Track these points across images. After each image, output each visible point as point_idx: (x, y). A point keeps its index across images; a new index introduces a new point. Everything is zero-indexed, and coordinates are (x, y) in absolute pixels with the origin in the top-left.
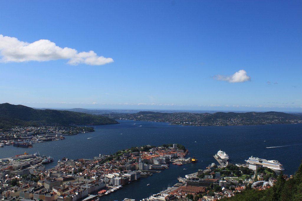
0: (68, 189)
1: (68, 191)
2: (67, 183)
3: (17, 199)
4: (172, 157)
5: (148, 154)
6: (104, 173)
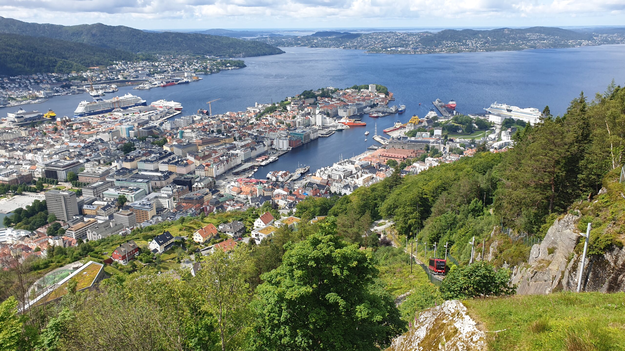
0: (209, 156)
1: (211, 159)
2: (209, 146)
3: (135, 172)
4: (367, 104)
5: (329, 102)
6: (264, 131)
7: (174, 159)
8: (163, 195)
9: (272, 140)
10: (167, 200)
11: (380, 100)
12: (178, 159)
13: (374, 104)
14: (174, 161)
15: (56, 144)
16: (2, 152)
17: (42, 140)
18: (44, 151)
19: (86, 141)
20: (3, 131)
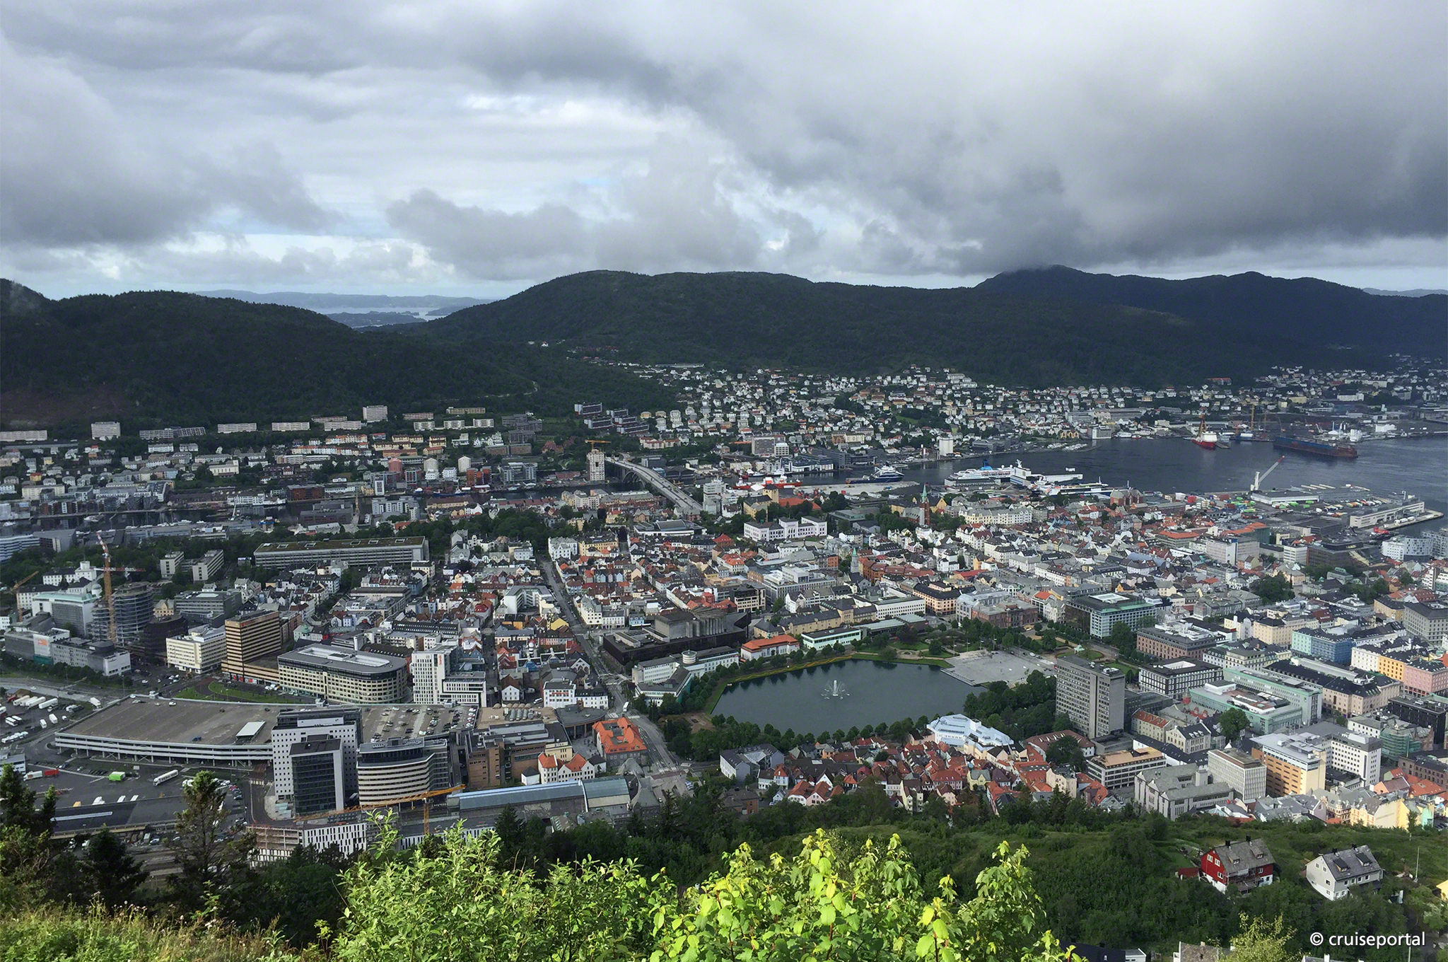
3: (1281, 656)
7: (1400, 642)
8: (1352, 737)
10: (1363, 753)
12: (1413, 644)
14: (1397, 650)
15: (1099, 549)
16: (990, 549)
17: (1070, 536)
18: (1072, 561)
19: (1170, 555)
20: (999, 504)
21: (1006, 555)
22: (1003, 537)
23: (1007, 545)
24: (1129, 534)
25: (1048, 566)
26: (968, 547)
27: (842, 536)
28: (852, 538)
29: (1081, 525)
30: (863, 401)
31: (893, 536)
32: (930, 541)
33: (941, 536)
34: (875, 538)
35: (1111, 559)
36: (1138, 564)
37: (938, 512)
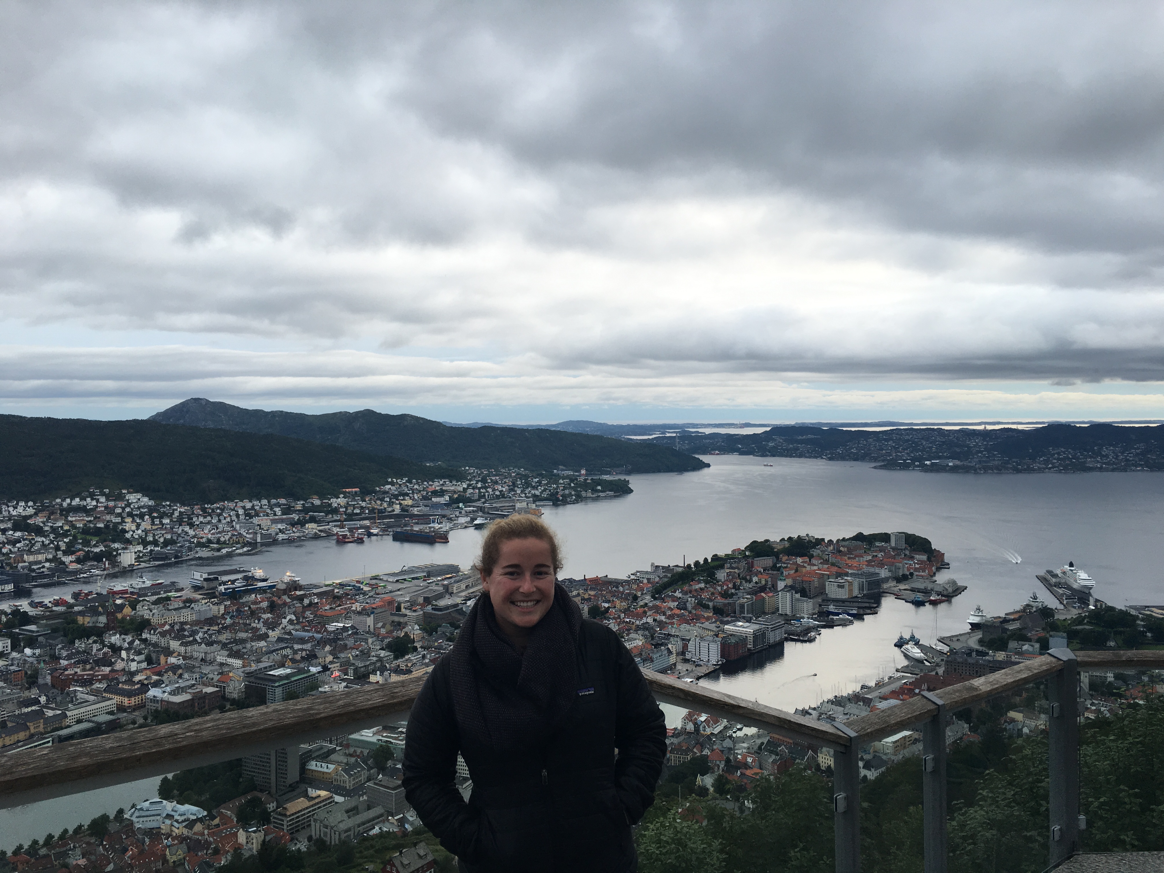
4: (890, 574)
5: (806, 565)
6: (668, 621)
9: (685, 641)
11: (917, 566)
13: (903, 575)
15: (270, 633)
16: (174, 645)
17: (245, 624)
18: (248, 646)
19: (326, 630)
20: (181, 605)
21: (189, 648)
22: (186, 633)
23: (191, 639)
24: (294, 618)
25: (226, 653)
26: (155, 645)
27: (28, 651)
28: (38, 651)
29: (254, 614)
30: (43, 523)
31: (80, 645)
32: (118, 644)
33: (129, 638)
34: (62, 648)
35: (280, 640)
36: (302, 641)
37: (124, 618)
